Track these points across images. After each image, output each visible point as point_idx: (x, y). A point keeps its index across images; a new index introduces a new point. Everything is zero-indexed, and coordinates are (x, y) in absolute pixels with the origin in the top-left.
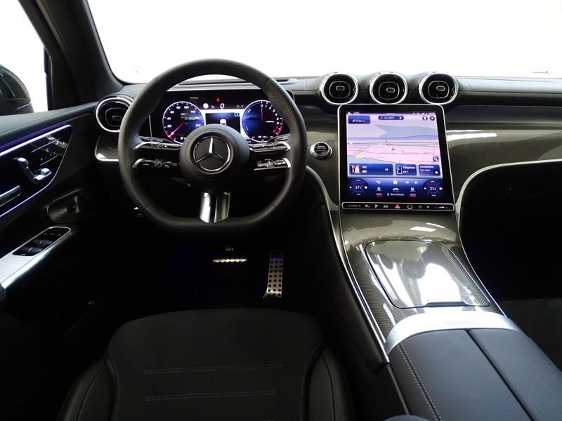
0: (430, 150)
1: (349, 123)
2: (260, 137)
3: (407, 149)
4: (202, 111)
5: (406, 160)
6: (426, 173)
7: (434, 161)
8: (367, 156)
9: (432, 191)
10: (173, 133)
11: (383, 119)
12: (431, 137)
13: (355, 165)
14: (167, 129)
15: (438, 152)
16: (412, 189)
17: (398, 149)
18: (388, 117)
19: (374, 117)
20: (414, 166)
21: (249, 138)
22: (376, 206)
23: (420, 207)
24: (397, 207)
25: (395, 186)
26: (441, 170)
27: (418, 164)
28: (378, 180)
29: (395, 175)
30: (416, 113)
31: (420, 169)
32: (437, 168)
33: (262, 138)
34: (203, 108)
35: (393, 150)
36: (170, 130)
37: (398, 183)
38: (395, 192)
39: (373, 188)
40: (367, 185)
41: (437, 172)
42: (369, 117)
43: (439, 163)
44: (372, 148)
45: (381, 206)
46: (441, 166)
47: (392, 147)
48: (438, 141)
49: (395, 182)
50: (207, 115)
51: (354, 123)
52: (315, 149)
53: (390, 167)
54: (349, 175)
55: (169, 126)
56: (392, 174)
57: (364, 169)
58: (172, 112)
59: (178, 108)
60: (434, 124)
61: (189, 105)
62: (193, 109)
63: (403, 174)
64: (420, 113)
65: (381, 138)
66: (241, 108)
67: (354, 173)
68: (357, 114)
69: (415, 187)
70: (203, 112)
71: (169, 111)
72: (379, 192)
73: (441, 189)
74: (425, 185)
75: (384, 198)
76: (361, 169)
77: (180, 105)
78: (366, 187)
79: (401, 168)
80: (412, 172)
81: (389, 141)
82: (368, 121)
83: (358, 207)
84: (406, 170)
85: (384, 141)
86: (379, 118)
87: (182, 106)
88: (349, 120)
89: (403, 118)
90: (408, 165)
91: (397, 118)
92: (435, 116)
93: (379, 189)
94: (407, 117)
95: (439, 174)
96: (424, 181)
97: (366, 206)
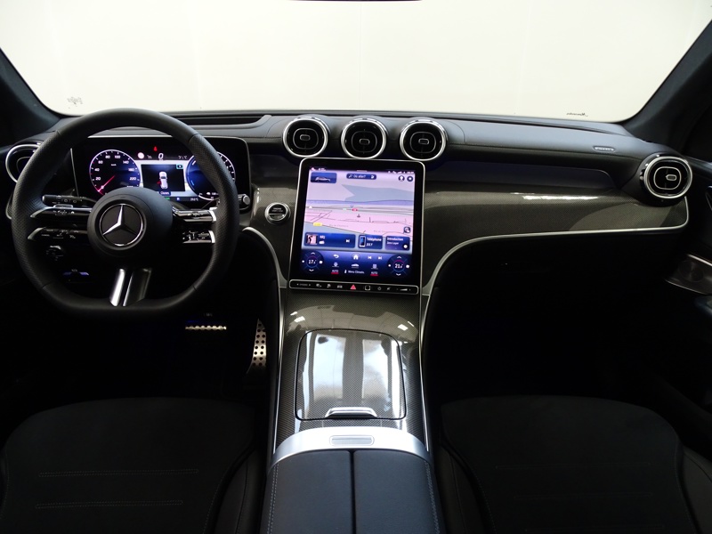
0: (400, 218)
1: (312, 181)
2: (208, 193)
3: (375, 216)
4: (136, 162)
5: (372, 230)
6: (393, 247)
7: (405, 232)
8: (328, 223)
9: (397, 269)
10: (102, 187)
11: (353, 178)
12: (405, 202)
13: (312, 234)
14: (96, 182)
15: (410, 221)
16: (375, 266)
17: (365, 217)
18: (358, 175)
19: (341, 175)
20: (381, 237)
21: (196, 195)
22: (329, 285)
23: (379, 288)
24: (353, 288)
25: (356, 262)
26: (411, 243)
27: (385, 236)
28: (336, 253)
29: (356, 248)
30: (391, 172)
31: (387, 241)
32: (406, 241)
33: (211, 195)
34: (138, 159)
35: (359, 216)
36: (99, 184)
37: (359, 258)
38: (354, 269)
39: (329, 262)
40: (322, 259)
41: (406, 246)
42: (336, 174)
43: (410, 235)
44: (335, 214)
45: (334, 286)
46: (411, 239)
47: (357, 213)
48: (412, 207)
49: (356, 257)
50: (143, 166)
51: (317, 181)
52: (270, 212)
53: (352, 238)
54: (303, 246)
55: (98, 179)
56: (354, 246)
57: (322, 240)
58: (100, 162)
59: (107, 157)
60: (411, 187)
61: (120, 154)
62: (126, 158)
63: (367, 247)
64: (397, 172)
65: (346, 202)
66: (184, 159)
67: (309, 245)
68: (322, 170)
69: (378, 263)
70: (139, 164)
71: (96, 161)
72: (335, 268)
73: (408, 266)
74: (390, 261)
75: (341, 277)
76: (318, 240)
77: (109, 153)
78: (321, 262)
79: (365, 240)
80: (378, 245)
81: (356, 206)
82: (333, 180)
83: (308, 287)
84: (370, 242)
85: (348, 205)
86: (348, 176)
87: (113, 155)
88: (312, 177)
89: (375, 177)
90: (373, 237)
91: (368, 177)
92: (414, 176)
93: (336, 265)
94: (381, 176)
95: (408, 249)
96: (390, 255)
97: (318, 285)
